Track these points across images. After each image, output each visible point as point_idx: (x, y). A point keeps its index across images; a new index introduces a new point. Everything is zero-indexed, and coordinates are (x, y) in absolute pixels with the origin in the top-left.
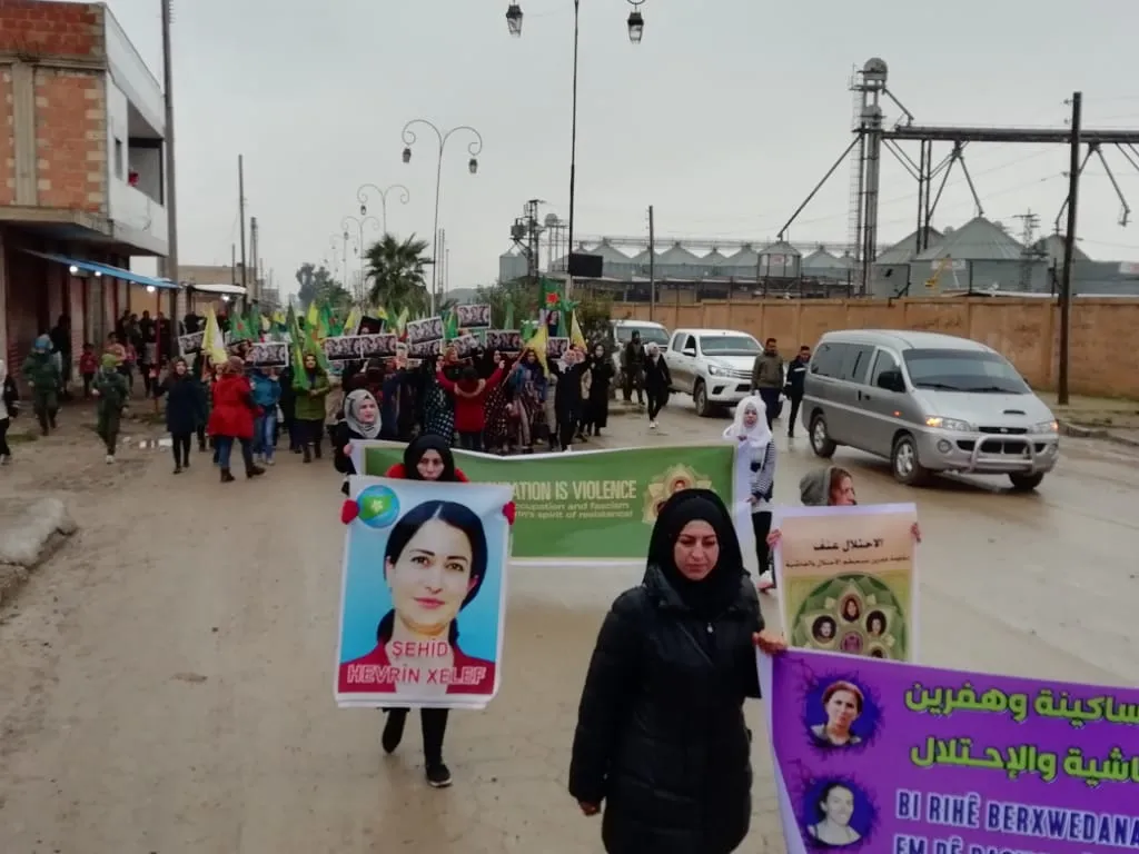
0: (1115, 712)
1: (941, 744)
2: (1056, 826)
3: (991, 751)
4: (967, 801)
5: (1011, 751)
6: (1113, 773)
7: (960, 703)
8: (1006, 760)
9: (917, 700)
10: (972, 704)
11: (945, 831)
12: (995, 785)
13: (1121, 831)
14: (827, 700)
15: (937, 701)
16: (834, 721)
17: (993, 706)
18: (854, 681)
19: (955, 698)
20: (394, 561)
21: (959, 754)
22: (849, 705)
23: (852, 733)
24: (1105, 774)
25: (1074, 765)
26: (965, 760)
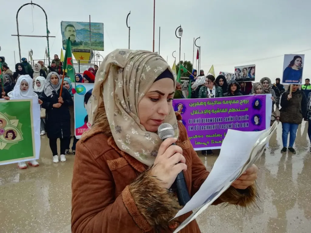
0: (218, 103)
1: (195, 111)
2: (211, 121)
3: (202, 111)
4: (199, 119)
5: (205, 111)
6: (218, 111)
7: (197, 105)
8: (204, 112)
9: (191, 105)
10: (199, 104)
11: (196, 124)
12: (203, 116)
13: (220, 120)
14: (178, 106)
15: (194, 104)
16: (179, 110)
17: (201, 104)
18: (182, 103)
19: (196, 104)
20: (86, 103)
21: (197, 112)
22: (181, 107)
23: (182, 111)
24: (217, 112)
25: (213, 111)
26: (198, 113)
